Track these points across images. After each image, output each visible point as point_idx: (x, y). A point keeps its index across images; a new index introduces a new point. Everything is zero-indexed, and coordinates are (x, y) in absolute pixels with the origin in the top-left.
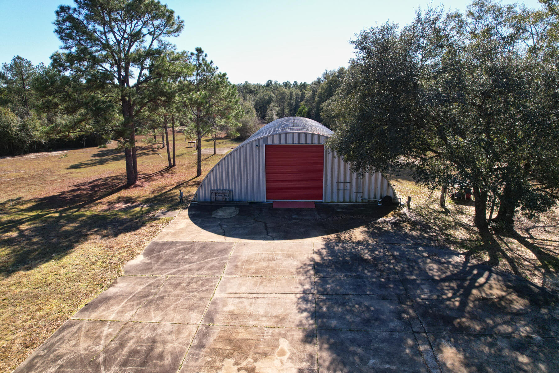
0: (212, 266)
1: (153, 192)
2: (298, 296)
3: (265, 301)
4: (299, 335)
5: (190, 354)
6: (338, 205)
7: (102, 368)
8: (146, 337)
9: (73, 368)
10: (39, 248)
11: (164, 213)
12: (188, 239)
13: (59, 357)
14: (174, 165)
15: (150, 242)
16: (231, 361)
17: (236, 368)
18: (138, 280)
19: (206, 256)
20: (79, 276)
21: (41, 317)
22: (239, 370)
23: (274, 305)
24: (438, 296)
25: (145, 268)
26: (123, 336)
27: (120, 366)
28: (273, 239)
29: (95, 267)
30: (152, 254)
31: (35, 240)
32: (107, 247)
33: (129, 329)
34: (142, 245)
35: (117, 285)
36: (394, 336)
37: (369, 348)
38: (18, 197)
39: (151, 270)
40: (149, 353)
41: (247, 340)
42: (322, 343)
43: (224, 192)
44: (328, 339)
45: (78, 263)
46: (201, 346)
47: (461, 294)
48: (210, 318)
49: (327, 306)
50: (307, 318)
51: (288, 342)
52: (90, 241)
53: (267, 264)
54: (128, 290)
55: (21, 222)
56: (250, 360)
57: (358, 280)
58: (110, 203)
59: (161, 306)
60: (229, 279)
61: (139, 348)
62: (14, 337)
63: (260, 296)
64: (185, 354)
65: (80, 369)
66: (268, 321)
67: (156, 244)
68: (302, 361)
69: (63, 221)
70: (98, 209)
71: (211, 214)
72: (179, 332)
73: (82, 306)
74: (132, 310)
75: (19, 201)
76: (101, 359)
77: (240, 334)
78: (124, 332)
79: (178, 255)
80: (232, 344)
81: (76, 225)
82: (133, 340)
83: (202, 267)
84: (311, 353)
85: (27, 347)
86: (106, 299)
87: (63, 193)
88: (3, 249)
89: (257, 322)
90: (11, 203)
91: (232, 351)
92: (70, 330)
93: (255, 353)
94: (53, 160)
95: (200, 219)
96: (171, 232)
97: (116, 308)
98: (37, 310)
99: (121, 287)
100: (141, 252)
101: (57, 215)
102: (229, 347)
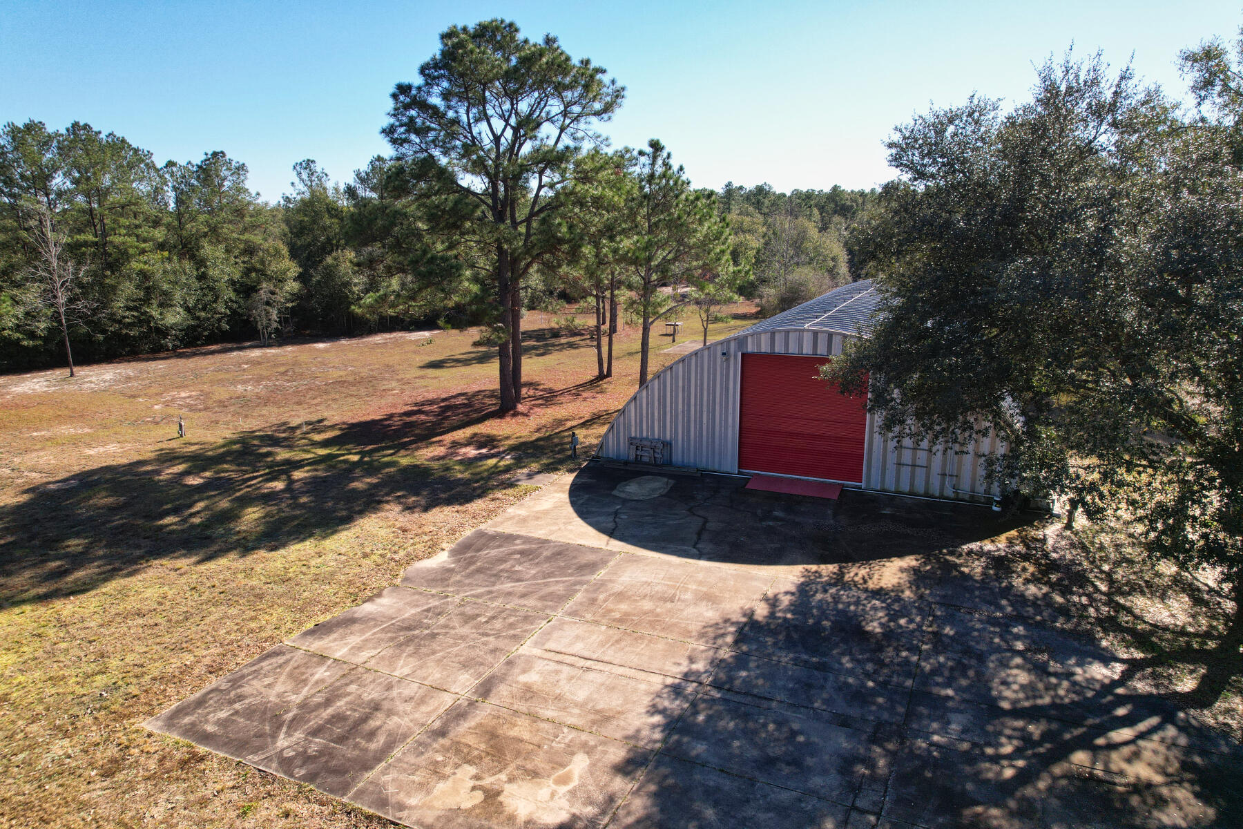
0: (551, 594)
1: (538, 430)
2: (669, 681)
3: (599, 678)
4: (617, 754)
5: (416, 741)
6: (891, 499)
7: (284, 729)
8: (370, 697)
9: (248, 719)
10: (301, 515)
11: (530, 476)
12: (540, 533)
13: (240, 698)
14: (609, 374)
15: (473, 530)
16: (472, 770)
17: (472, 783)
18: (416, 597)
19: (552, 573)
20: (332, 574)
21: (251, 631)
22: (474, 788)
23: (612, 689)
24: (974, 745)
25: (441, 577)
26: (338, 688)
27: (309, 733)
28: (700, 556)
29: (365, 562)
30: (465, 553)
31: (303, 500)
32: (400, 528)
33: (353, 678)
34: (457, 534)
35: (378, 600)
36: (803, 805)
37: (732, 813)
38: (320, 418)
39: (446, 583)
40: (359, 725)
41: (522, 741)
42: (648, 781)
43: (654, 444)
44: (666, 777)
45: (342, 552)
46: (442, 733)
47: (1036, 755)
48: (485, 690)
49: (710, 712)
50: (654, 727)
51: (588, 762)
52: (380, 514)
53: (653, 607)
54: (391, 612)
55: (298, 465)
56: (503, 777)
57: (816, 673)
58: (455, 445)
59: (423, 650)
60: (564, 623)
61: (348, 713)
62: (204, 653)
63: (599, 666)
64: (409, 740)
65: (255, 723)
66: (580, 715)
67: (481, 534)
68: (590, 801)
69: (358, 472)
70: (426, 454)
71: (613, 488)
72: (422, 701)
73: (310, 625)
74: (375, 648)
75: (317, 426)
76: (290, 716)
77: (516, 728)
78: (343, 681)
79: (506, 561)
80: (492, 743)
81: (374, 480)
82: (348, 699)
83: (532, 592)
84: (615, 794)
85: (211, 673)
86: (348, 622)
87: (391, 416)
88: (255, 509)
89: (561, 713)
90: (305, 429)
91: (483, 754)
92: (274, 660)
93: (518, 768)
94: (407, 348)
95: (587, 496)
96: (519, 515)
97: (355, 640)
98: (252, 619)
99: (386, 604)
100: (447, 546)
101: (356, 458)
102: (483, 746)
